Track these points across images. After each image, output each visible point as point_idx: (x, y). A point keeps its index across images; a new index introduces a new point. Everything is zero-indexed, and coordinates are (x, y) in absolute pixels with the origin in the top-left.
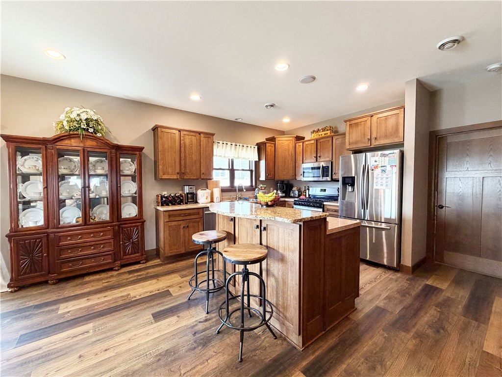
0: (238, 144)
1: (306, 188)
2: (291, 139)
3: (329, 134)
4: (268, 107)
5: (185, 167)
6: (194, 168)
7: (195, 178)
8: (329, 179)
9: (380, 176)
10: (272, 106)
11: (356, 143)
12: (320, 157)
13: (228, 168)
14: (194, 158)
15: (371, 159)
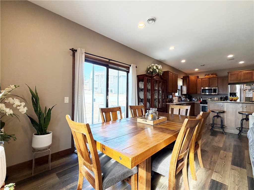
1: (201, 98)
2: (195, 77)
3: (215, 76)
8: (216, 94)
9: (248, 92)
12: (211, 85)
15: (245, 86)
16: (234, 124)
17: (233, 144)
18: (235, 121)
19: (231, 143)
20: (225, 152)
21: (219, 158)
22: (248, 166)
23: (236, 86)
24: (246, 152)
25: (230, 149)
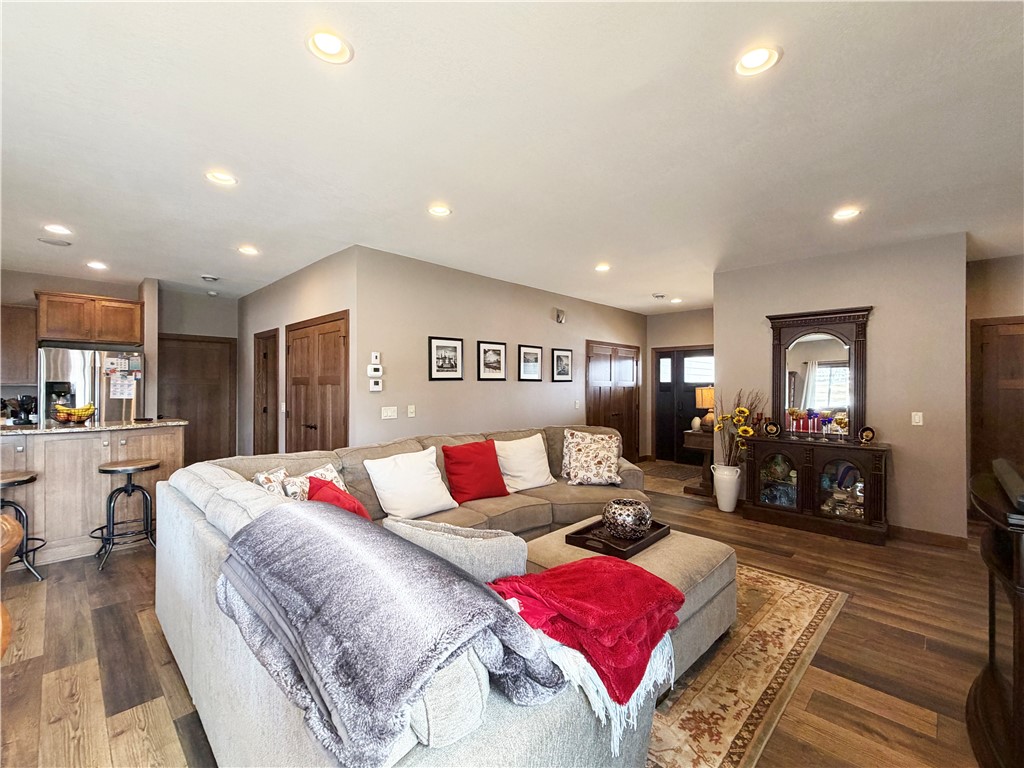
9: (118, 383)
15: (105, 360)
16: (80, 518)
17: (87, 611)
18: (84, 508)
19: (80, 612)
20: (65, 671)
21: (44, 724)
22: (164, 676)
23: (68, 354)
24: (143, 619)
25: (81, 644)
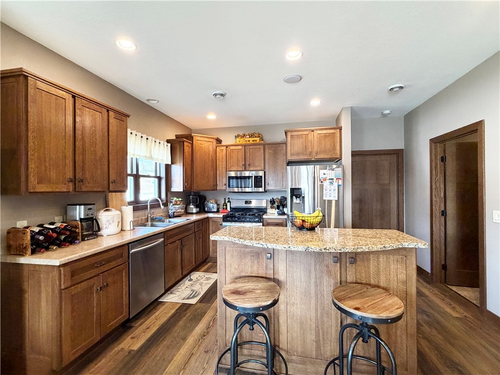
0: (150, 138)
1: (227, 201)
2: (211, 140)
3: (258, 141)
4: (217, 96)
5: (83, 169)
6: (99, 172)
7: (100, 190)
8: (261, 190)
9: (328, 188)
10: (222, 95)
11: (298, 154)
12: (249, 165)
13: (154, 175)
14: (99, 153)
